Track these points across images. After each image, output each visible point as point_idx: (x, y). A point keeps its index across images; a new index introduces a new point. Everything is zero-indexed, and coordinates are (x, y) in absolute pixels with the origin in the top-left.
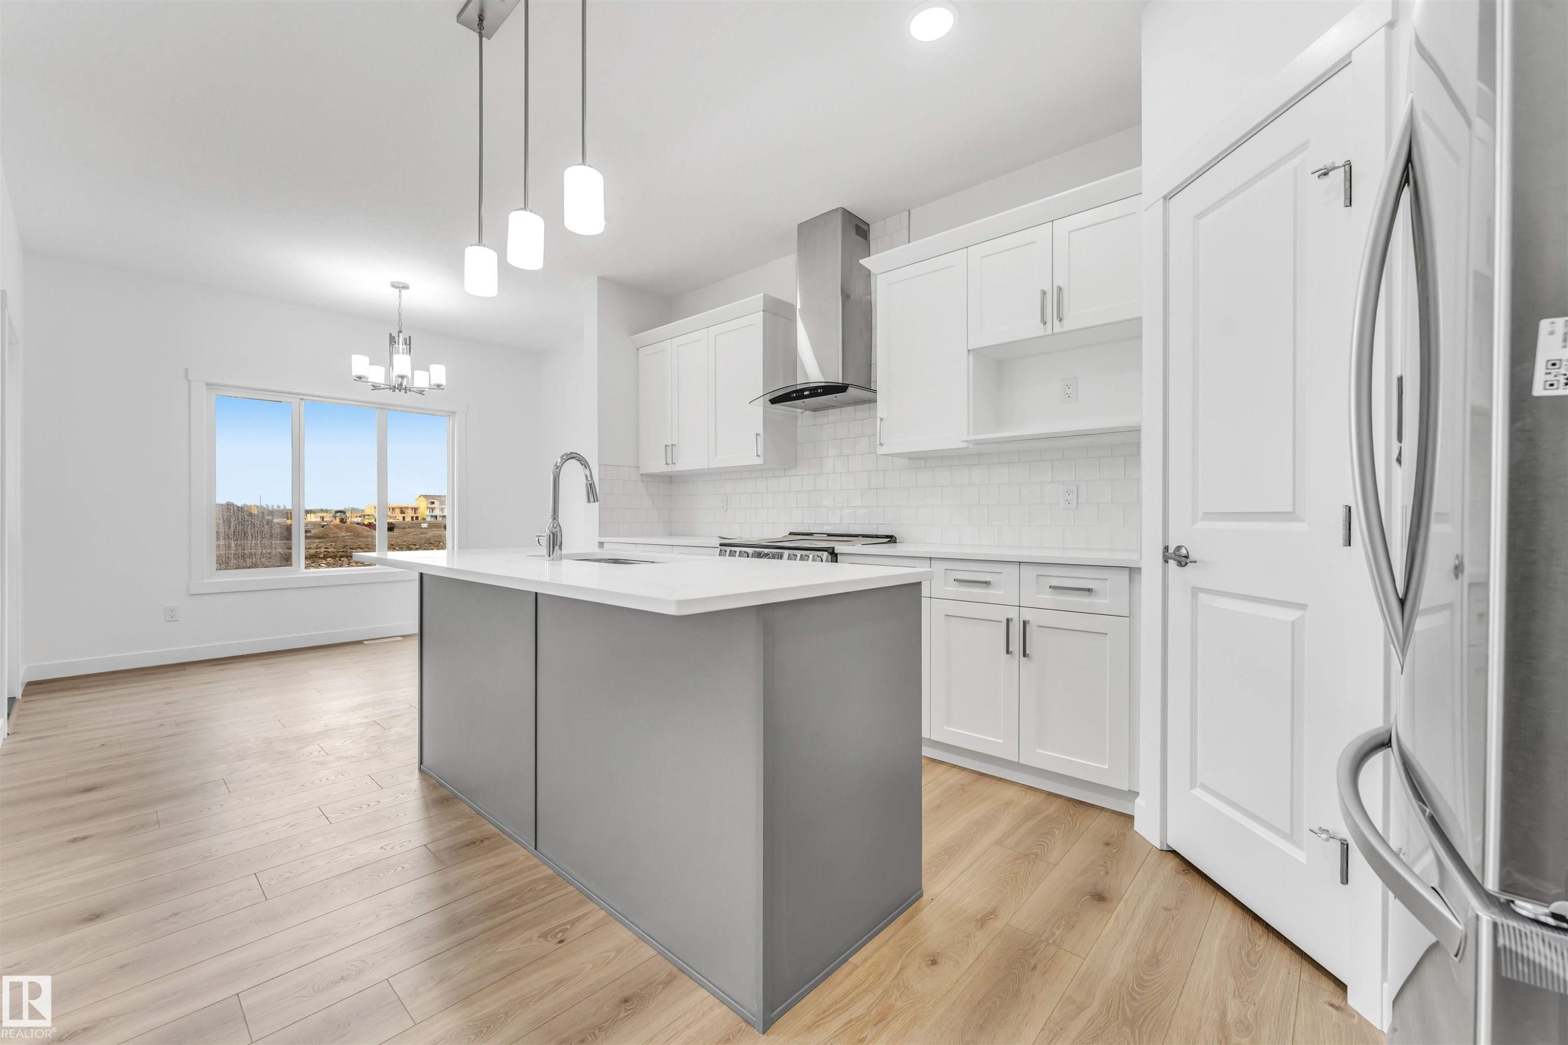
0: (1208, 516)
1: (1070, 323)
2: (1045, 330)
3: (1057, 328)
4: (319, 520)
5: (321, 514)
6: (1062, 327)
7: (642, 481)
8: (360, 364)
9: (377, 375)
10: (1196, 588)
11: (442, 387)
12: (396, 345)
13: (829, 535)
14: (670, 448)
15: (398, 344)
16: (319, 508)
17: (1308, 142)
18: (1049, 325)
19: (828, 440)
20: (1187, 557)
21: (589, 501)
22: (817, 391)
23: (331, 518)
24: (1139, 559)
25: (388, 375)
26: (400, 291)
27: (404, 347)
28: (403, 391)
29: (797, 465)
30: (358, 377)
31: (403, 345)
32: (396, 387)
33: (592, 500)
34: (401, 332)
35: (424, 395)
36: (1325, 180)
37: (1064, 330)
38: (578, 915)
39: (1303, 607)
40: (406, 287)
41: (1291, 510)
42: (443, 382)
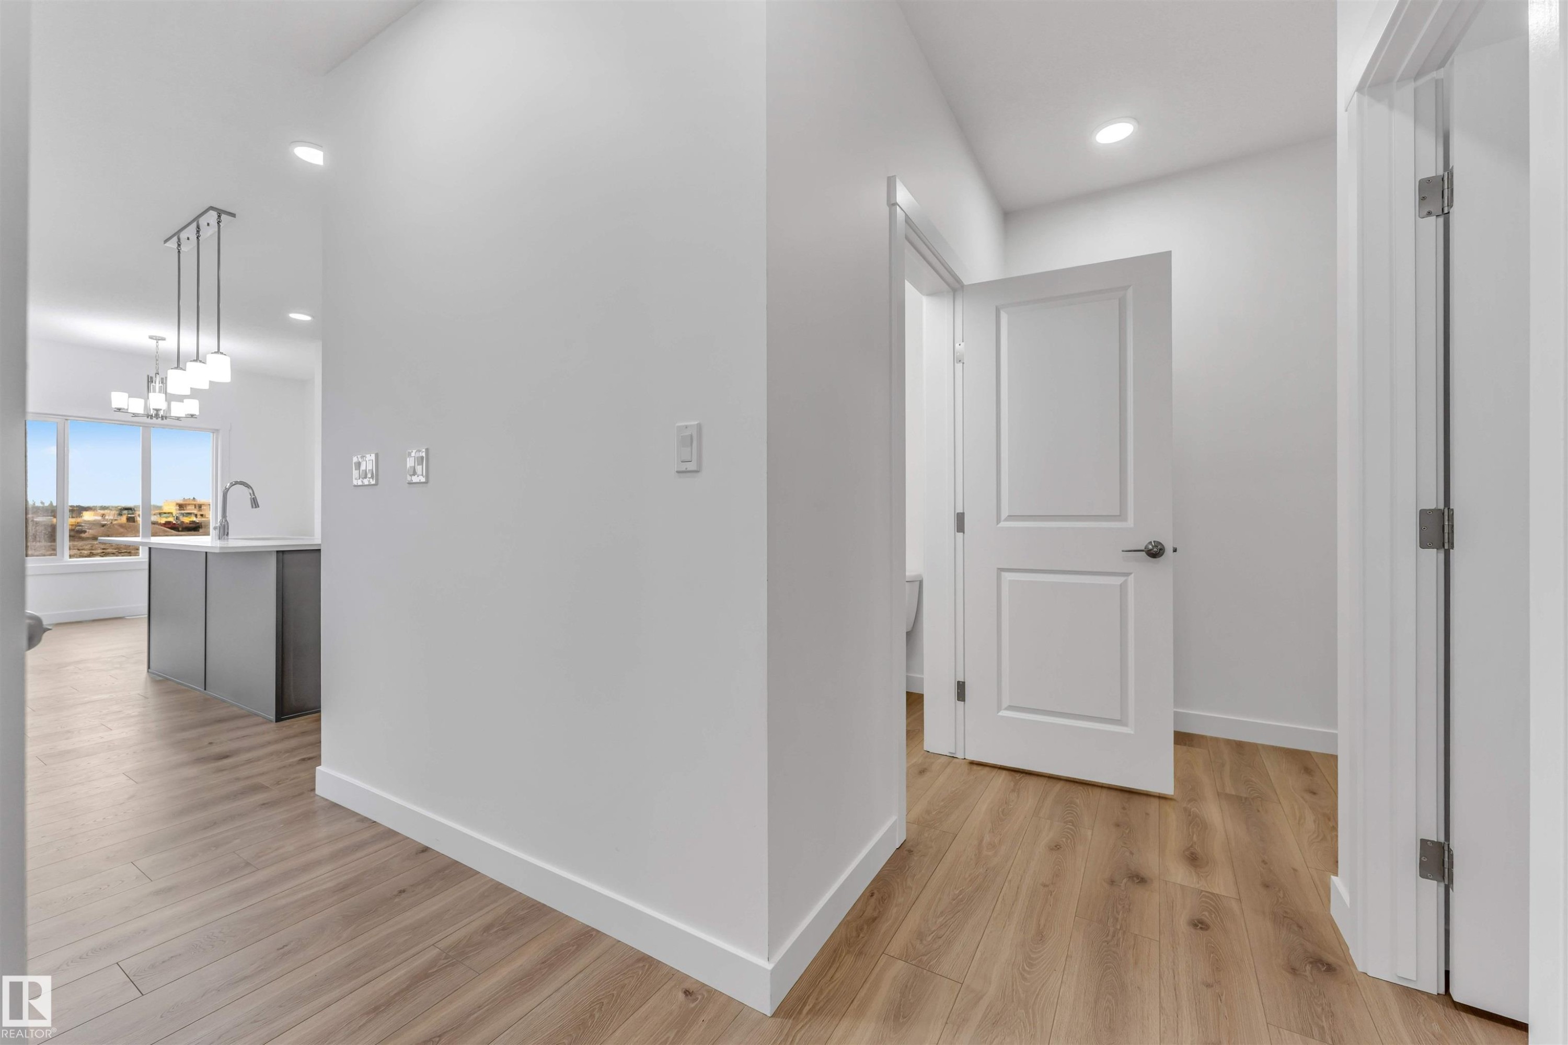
4: (99, 518)
5: (102, 512)
8: (119, 399)
9: (136, 406)
11: (195, 416)
12: (154, 384)
15: (155, 383)
16: (99, 504)
21: (252, 507)
23: (116, 516)
25: (146, 407)
26: (157, 342)
27: (161, 385)
28: (160, 419)
30: (118, 409)
31: (159, 383)
32: (154, 416)
33: (254, 506)
34: (158, 374)
35: (181, 420)
40: (164, 339)
42: (196, 412)
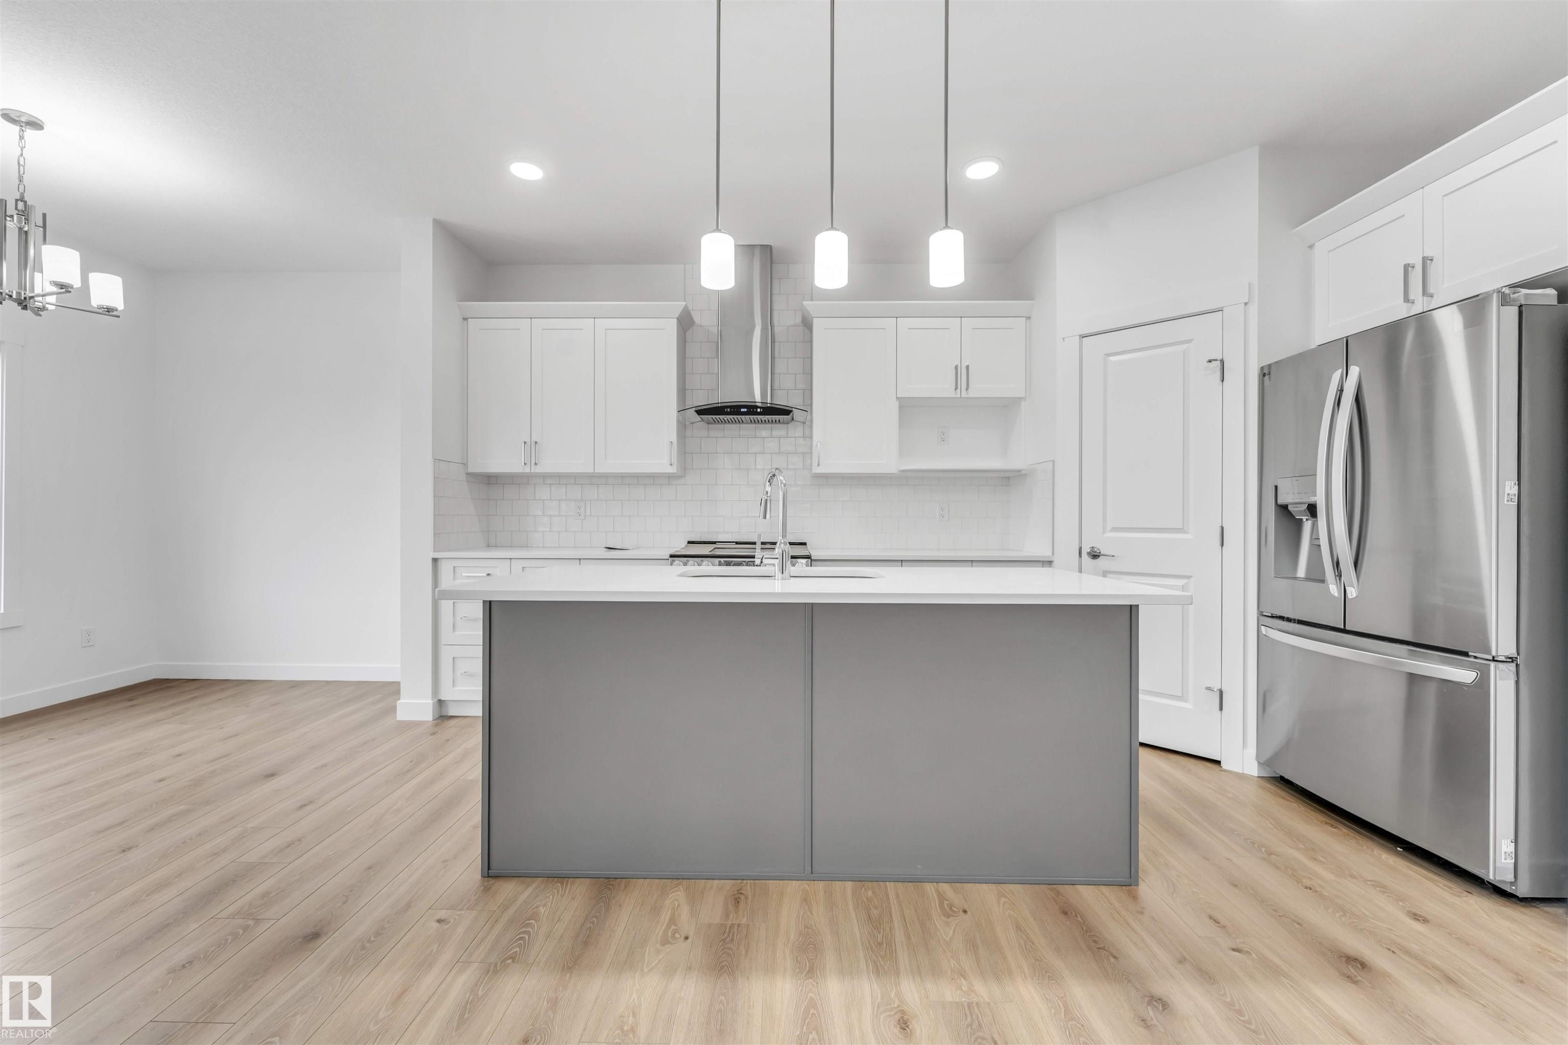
0: (1114, 529)
1: (972, 393)
2: (956, 394)
3: (964, 395)
6: (967, 393)
7: (467, 481)
10: (1105, 571)
13: (737, 543)
14: (532, 446)
17: (1193, 340)
18: (959, 390)
19: (724, 453)
20: (1100, 553)
22: (757, 410)
24: (1051, 554)
29: (685, 474)
36: (1210, 364)
37: (969, 396)
38: (935, 895)
39: (1189, 577)
41: (1181, 527)
